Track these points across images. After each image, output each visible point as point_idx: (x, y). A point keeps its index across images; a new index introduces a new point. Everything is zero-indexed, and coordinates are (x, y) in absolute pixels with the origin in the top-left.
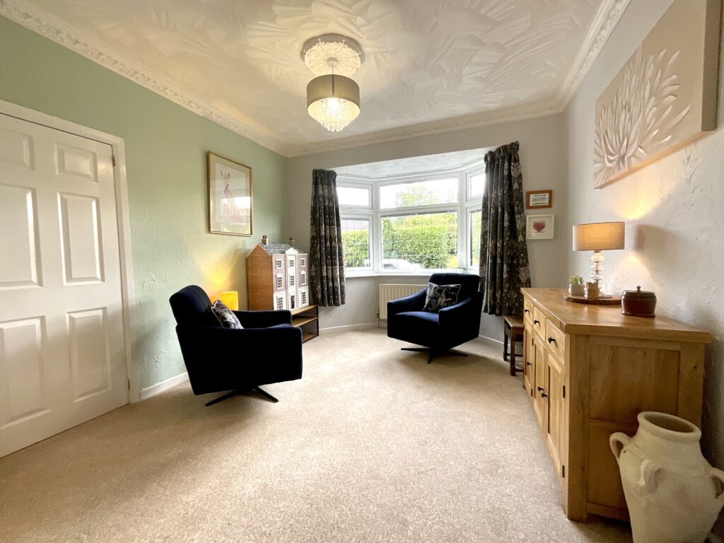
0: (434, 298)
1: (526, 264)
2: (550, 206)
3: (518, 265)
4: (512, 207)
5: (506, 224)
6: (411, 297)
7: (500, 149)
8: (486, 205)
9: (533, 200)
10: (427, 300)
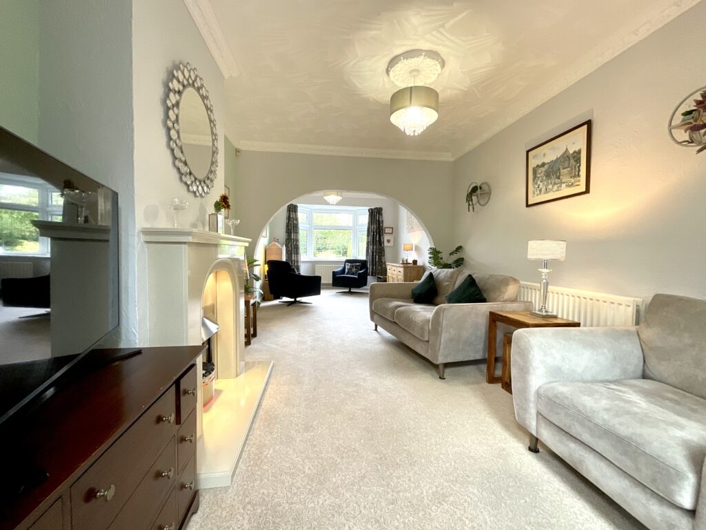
0: (350, 269)
1: (384, 256)
2: (392, 233)
3: (381, 256)
4: (379, 232)
5: (378, 239)
6: (340, 269)
7: (375, 209)
8: (368, 230)
9: (387, 231)
10: (346, 271)
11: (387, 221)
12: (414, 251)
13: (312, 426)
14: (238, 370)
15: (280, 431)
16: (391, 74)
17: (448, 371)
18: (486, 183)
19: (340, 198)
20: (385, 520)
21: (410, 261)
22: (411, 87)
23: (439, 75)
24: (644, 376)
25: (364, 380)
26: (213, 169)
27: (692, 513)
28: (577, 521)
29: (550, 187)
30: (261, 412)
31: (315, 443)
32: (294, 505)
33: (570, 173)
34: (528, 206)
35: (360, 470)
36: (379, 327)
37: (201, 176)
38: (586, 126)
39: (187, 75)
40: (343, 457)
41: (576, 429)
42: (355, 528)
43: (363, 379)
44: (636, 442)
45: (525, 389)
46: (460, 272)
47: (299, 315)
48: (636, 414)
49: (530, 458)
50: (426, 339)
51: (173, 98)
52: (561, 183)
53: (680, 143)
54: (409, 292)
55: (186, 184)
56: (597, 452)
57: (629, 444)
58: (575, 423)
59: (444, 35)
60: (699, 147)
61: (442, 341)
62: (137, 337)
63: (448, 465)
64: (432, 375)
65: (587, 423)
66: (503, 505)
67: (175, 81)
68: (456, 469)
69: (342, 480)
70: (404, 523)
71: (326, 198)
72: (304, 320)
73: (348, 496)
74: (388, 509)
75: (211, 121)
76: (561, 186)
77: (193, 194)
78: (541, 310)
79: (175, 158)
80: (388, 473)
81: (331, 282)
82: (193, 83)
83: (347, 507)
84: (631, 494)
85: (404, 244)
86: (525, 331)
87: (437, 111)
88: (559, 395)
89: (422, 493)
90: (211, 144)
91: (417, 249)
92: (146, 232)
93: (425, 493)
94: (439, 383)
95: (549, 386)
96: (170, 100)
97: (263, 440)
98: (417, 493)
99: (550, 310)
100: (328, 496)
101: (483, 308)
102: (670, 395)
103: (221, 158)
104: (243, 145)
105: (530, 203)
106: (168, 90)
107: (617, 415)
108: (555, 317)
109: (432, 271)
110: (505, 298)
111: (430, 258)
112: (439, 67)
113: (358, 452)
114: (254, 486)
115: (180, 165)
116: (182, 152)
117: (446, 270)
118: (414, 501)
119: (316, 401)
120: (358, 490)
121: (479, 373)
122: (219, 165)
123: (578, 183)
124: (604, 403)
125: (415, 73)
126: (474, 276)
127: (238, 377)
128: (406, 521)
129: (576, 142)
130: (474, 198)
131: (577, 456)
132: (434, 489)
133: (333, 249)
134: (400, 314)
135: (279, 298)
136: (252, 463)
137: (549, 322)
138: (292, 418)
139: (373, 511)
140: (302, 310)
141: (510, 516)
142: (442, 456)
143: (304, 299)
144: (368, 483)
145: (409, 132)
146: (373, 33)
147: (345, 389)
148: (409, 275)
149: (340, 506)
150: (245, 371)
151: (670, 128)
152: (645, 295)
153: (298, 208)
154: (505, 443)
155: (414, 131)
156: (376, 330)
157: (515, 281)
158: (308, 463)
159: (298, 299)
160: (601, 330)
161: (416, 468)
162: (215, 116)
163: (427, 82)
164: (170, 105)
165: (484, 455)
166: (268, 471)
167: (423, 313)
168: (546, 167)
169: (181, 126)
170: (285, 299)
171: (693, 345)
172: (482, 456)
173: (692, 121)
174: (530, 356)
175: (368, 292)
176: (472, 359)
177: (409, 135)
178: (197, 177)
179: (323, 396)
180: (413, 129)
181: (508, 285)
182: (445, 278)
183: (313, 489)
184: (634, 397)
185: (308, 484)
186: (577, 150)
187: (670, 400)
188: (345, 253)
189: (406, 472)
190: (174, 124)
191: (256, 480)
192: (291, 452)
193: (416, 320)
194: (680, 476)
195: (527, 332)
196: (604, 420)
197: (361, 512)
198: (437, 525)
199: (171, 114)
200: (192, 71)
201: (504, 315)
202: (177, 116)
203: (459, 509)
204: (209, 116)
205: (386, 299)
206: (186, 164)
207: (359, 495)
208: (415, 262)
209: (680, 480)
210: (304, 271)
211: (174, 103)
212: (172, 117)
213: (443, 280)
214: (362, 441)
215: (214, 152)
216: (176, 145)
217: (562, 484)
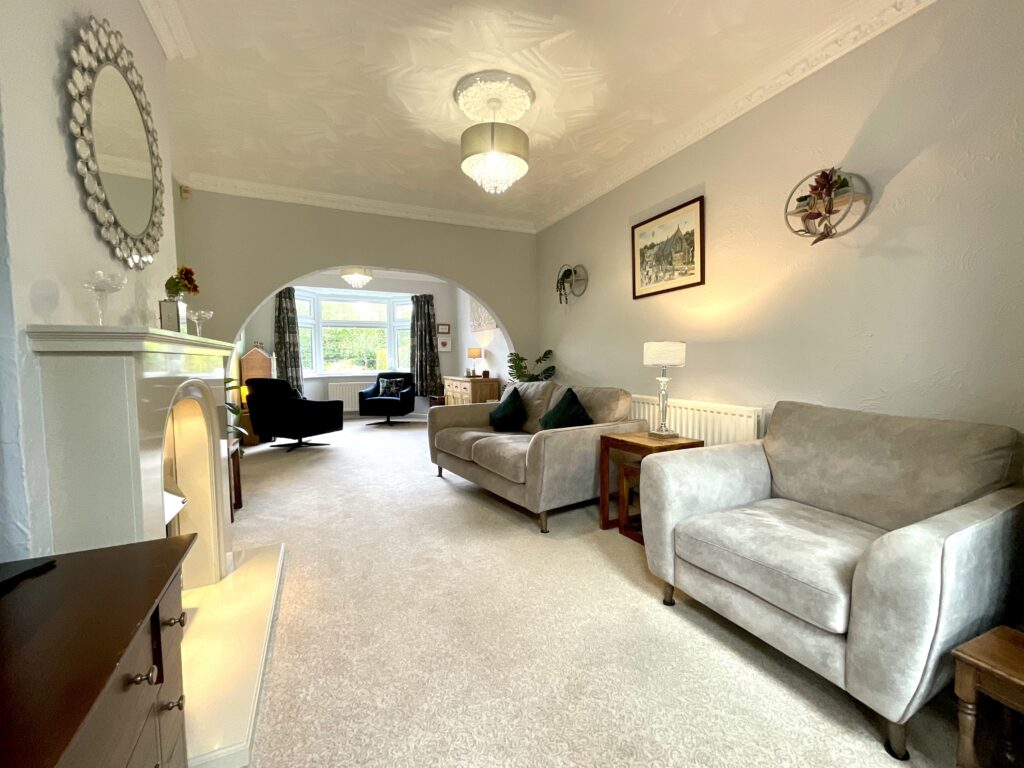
3: (434, 366)
4: (430, 332)
6: (371, 388)
7: (422, 296)
8: (413, 328)
9: (442, 329)
10: (381, 390)
11: (441, 315)
12: (483, 358)
13: (372, 634)
14: (223, 569)
15: (320, 653)
16: (461, 99)
17: (551, 520)
18: (581, 266)
19: (367, 279)
20: (511, 742)
21: (479, 372)
22: (493, 124)
23: (526, 111)
24: (773, 495)
25: (439, 550)
26: (156, 220)
27: (844, 636)
28: (729, 676)
29: (661, 274)
30: (279, 630)
31: (383, 659)
32: (370, 763)
33: (683, 257)
34: (635, 297)
35: (461, 683)
36: (444, 471)
37: (136, 230)
38: (698, 203)
39: (104, 41)
40: (432, 671)
41: (722, 568)
42: (471, 766)
43: (436, 550)
44: (786, 570)
45: (659, 531)
46: (555, 386)
47: (312, 464)
48: (781, 538)
49: (666, 613)
50: (522, 480)
51: (80, 81)
52: (674, 270)
53: (796, 232)
54: (486, 417)
55: (108, 243)
56: (745, 589)
57: (780, 574)
58: (722, 561)
59: (538, 59)
60: (814, 239)
61: (545, 480)
62: (30, 537)
63: (576, 646)
64: (531, 529)
65: (733, 557)
66: (649, 678)
67: (82, 49)
68: (588, 648)
69: (438, 704)
70: (537, 738)
71: (346, 278)
72: (320, 472)
73: (452, 725)
74: (512, 725)
75: (148, 131)
76: (673, 275)
77: (121, 264)
78: (660, 429)
79: (85, 193)
80: (502, 676)
81: (357, 408)
82: (116, 58)
83: (452, 742)
84: (784, 630)
85: (469, 349)
86: (656, 457)
87: (526, 160)
88: (701, 531)
89: (553, 692)
90: (149, 176)
91: (488, 355)
92: (36, 333)
93: (556, 690)
94: (542, 537)
95: (688, 521)
96: (75, 84)
97: (292, 676)
98: (545, 694)
99: (672, 428)
100: (422, 733)
101: (591, 433)
102: (801, 513)
103: (168, 200)
104: (193, 181)
105: (637, 294)
106: (69, 65)
107: (764, 543)
108: (676, 436)
109: (516, 386)
110: (616, 416)
111: (511, 367)
112: (528, 100)
113: (452, 657)
114: (293, 753)
115: (97, 208)
116: (99, 184)
117: (536, 383)
118: (545, 705)
119: (371, 596)
120: (464, 713)
121: (589, 518)
122: (165, 212)
123: (691, 272)
124: (749, 532)
125: (494, 104)
126: (574, 390)
127: (224, 580)
128: (540, 734)
129: (688, 220)
130: (567, 285)
131: (723, 599)
132: (566, 681)
133: (351, 357)
134: (480, 449)
135: (270, 440)
136: (280, 717)
137: (673, 444)
138: (336, 629)
139: (491, 735)
140: (316, 456)
141: (660, 690)
142: (567, 636)
143: (313, 439)
144: (476, 698)
145: (488, 188)
146: (437, 33)
147: (414, 569)
148: (479, 393)
149: (443, 742)
150: (235, 569)
151: (787, 214)
152: (766, 402)
153: (296, 293)
154: (637, 602)
155: (496, 188)
156: (440, 475)
157: (627, 394)
158: (379, 693)
159: (304, 440)
160: (730, 447)
161: (538, 660)
162: (156, 123)
163: (510, 119)
164: (74, 92)
165: (617, 623)
166: (312, 723)
167: (514, 445)
168: (656, 249)
169: (97, 134)
170: (281, 441)
171: (816, 456)
172: (614, 624)
173: (807, 208)
174: (665, 488)
175: (427, 420)
176: (580, 500)
177: (489, 193)
178: (130, 231)
179: (381, 585)
180: (495, 185)
181: (618, 400)
182: (535, 394)
183: (396, 730)
184: (773, 520)
185: (386, 724)
186: (690, 230)
187: (804, 518)
188: (372, 364)
189: (526, 669)
190: (82, 129)
191: (294, 743)
192: (346, 682)
193: (506, 454)
194: (832, 598)
195: (659, 458)
196: (752, 551)
197: (475, 742)
198: (579, 727)
199: (77, 109)
200: (113, 36)
201: (620, 438)
202: (89, 116)
203: (601, 699)
204: (145, 122)
205: (456, 429)
206: (106, 205)
207: (467, 719)
208: (486, 374)
209: (833, 603)
210: (309, 392)
211: (82, 89)
212: (81, 117)
213: (534, 396)
214: (456, 640)
215: (157, 189)
216: (88, 169)
217: (705, 636)
